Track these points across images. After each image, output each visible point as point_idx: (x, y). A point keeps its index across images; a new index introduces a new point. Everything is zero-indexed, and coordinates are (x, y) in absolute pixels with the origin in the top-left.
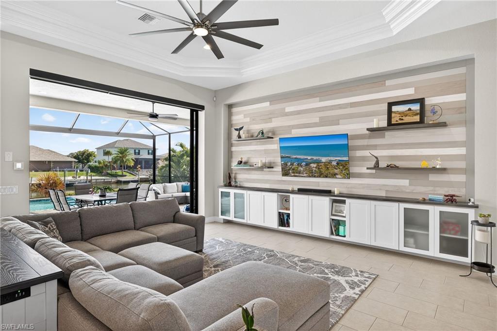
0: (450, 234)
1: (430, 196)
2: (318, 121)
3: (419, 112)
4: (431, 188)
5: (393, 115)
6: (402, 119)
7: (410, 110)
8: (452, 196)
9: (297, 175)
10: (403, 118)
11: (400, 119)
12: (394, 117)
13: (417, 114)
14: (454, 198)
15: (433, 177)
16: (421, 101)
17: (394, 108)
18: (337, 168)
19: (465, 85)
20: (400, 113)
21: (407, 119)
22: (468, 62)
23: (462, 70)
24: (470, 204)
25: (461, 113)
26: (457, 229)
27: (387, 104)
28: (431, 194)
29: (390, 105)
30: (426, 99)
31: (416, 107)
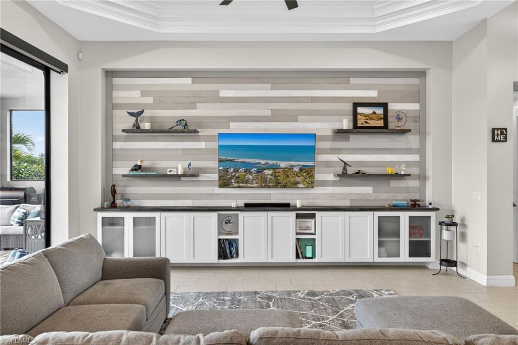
0: (416, 237)
1: (394, 202)
2: (270, 115)
3: (382, 116)
4: (392, 195)
5: (359, 117)
6: (368, 123)
7: (374, 113)
8: (415, 201)
9: (243, 185)
10: (369, 121)
11: (366, 122)
12: (360, 120)
13: (380, 119)
14: (417, 203)
15: (394, 184)
16: (385, 106)
17: (360, 110)
18: (300, 175)
19: (419, 96)
20: (365, 115)
21: (372, 123)
22: (421, 74)
23: (416, 81)
24: (430, 207)
25: (416, 122)
26: (421, 232)
27: (352, 104)
28: (394, 200)
29: (356, 105)
30: (389, 104)
31: (380, 111)
